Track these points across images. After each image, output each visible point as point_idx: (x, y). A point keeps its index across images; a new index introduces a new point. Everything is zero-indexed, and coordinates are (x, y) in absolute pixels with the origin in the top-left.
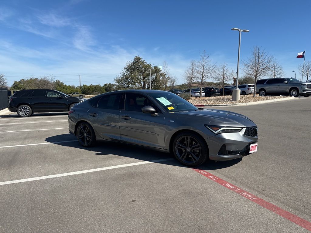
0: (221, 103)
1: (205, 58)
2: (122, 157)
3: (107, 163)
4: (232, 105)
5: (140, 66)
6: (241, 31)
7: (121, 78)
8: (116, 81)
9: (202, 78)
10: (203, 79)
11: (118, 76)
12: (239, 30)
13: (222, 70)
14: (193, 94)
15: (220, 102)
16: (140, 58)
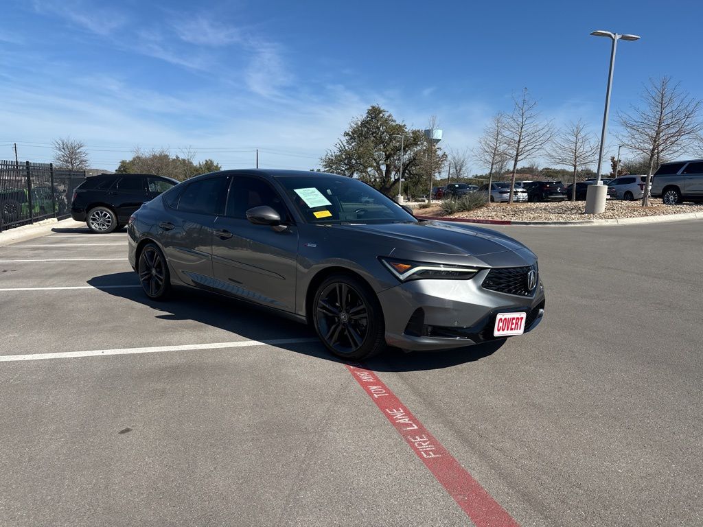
0: (553, 218)
1: (526, 107)
2: (210, 326)
3: (165, 337)
4: (579, 223)
5: (379, 128)
6: (618, 37)
7: (336, 156)
8: (324, 164)
9: (517, 154)
10: (519, 158)
11: (329, 151)
12: (610, 36)
13: (573, 139)
14: (498, 195)
15: (552, 216)
16: (382, 109)
